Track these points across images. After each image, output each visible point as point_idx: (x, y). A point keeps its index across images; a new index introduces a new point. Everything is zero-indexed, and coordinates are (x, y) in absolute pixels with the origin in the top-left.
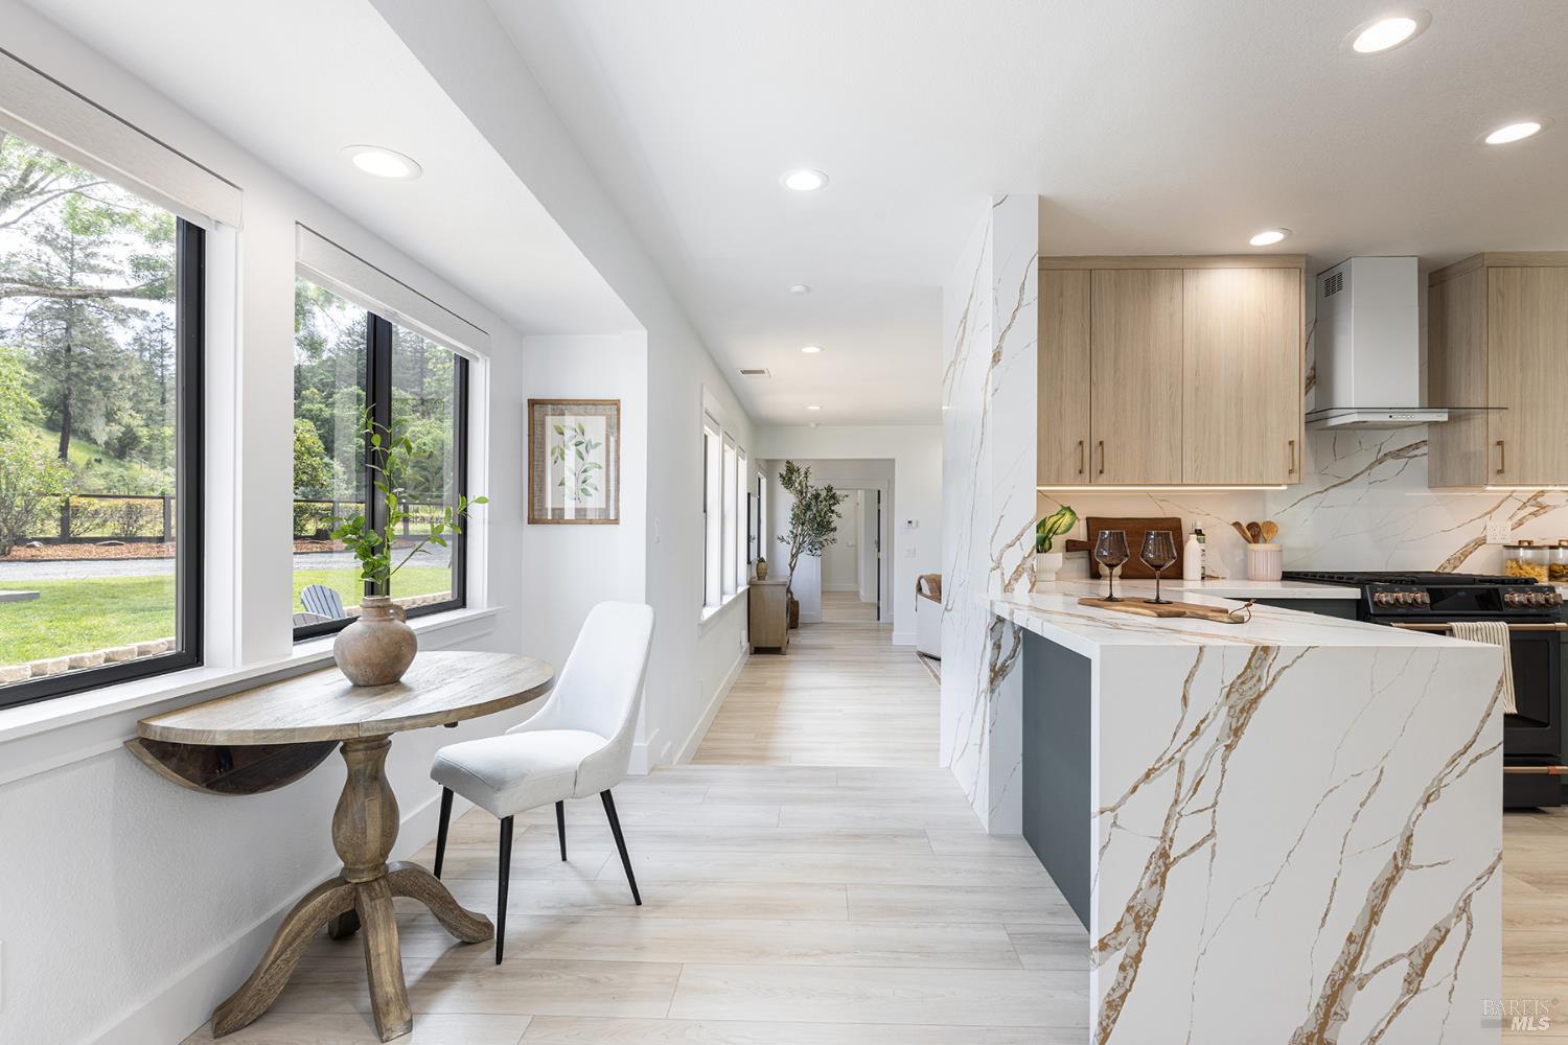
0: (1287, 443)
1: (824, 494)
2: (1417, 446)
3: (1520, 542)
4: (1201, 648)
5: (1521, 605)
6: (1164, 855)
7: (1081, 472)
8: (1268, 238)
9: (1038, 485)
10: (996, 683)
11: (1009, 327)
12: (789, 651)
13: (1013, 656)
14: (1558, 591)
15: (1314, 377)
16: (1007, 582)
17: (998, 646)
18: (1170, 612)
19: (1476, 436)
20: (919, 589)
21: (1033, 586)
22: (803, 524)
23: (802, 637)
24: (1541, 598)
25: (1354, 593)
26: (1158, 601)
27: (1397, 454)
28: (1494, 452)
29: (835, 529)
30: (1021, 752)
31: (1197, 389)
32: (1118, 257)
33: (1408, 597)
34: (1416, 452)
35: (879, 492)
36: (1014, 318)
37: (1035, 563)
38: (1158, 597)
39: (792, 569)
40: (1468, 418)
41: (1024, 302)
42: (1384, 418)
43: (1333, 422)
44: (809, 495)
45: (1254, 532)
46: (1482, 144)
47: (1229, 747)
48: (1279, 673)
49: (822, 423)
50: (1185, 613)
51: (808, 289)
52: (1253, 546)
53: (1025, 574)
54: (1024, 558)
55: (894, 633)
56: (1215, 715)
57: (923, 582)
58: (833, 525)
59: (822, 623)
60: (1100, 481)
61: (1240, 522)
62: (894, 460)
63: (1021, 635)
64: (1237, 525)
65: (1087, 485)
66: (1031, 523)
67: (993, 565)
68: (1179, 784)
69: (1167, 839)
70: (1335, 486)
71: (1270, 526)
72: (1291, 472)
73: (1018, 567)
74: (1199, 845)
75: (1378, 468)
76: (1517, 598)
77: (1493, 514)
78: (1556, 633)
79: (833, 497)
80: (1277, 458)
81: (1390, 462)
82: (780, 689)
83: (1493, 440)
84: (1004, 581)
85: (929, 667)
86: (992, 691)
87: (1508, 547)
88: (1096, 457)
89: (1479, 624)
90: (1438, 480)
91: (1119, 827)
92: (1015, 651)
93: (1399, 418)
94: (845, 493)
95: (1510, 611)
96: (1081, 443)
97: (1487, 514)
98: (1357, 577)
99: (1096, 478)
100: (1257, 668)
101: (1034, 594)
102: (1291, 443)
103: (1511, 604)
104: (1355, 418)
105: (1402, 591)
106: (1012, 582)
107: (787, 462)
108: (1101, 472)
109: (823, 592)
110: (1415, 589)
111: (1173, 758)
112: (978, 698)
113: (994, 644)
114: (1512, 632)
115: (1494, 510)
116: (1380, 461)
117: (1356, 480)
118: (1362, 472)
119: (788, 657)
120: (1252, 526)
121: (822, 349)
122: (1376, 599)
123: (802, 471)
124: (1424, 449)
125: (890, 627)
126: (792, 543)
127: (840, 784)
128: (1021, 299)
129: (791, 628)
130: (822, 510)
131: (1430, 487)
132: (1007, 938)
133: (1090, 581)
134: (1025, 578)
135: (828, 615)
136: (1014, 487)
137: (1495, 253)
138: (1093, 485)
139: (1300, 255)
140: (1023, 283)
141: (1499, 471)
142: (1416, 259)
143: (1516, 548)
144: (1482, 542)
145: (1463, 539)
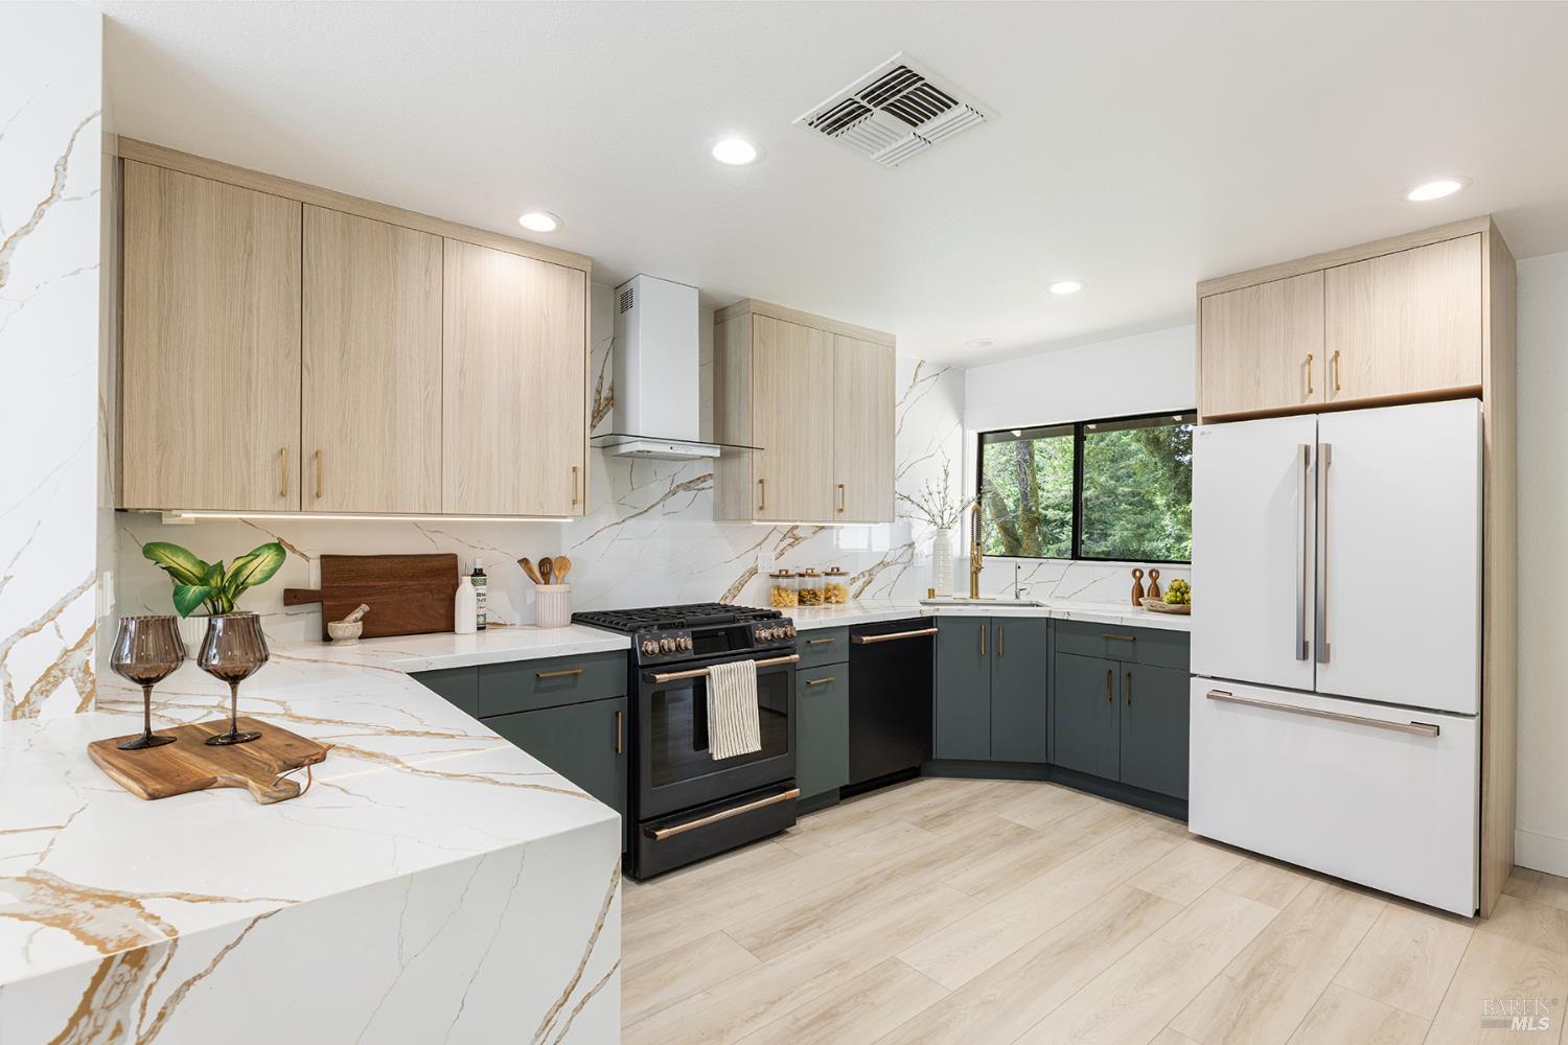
0: (571, 470)
2: (702, 479)
3: (780, 571)
7: (283, 493)
8: (538, 224)
14: (796, 622)
15: (612, 398)
16: (19, 699)
19: (745, 473)
24: (780, 632)
25: (626, 641)
27: (687, 486)
28: (757, 488)
32: (348, 197)
33: (673, 642)
34: (704, 485)
40: (737, 455)
41: (64, 197)
42: (664, 449)
43: (624, 449)
45: (546, 570)
48: (178, 996)
52: (543, 588)
53: (68, 682)
54: (66, 651)
60: (318, 505)
61: (529, 559)
64: (524, 562)
65: (301, 513)
70: (632, 517)
71: (564, 562)
72: (574, 502)
73: (50, 669)
75: (671, 499)
76: (765, 634)
77: (763, 545)
78: (793, 664)
80: (559, 487)
81: (681, 493)
83: (756, 480)
84: (10, 697)
87: (773, 576)
88: (311, 471)
89: (733, 665)
90: (720, 513)
93: (680, 450)
95: (758, 648)
96: (282, 452)
97: (758, 545)
99: (311, 503)
100: (108, 1008)
102: (574, 469)
103: (760, 640)
104: (639, 447)
105: (668, 636)
106: (33, 698)
108: (318, 495)
110: (681, 633)
114: (758, 668)
115: (763, 542)
116: (673, 493)
117: (651, 511)
118: (657, 503)
120: (545, 563)
122: (643, 649)
124: (710, 483)
128: (59, 185)
131: (715, 520)
134: (68, 686)
137: (757, 301)
138: (307, 513)
139: (585, 257)
140: (65, 158)
141: (761, 508)
142: (697, 291)
143: (777, 577)
144: (754, 572)
145: (740, 569)
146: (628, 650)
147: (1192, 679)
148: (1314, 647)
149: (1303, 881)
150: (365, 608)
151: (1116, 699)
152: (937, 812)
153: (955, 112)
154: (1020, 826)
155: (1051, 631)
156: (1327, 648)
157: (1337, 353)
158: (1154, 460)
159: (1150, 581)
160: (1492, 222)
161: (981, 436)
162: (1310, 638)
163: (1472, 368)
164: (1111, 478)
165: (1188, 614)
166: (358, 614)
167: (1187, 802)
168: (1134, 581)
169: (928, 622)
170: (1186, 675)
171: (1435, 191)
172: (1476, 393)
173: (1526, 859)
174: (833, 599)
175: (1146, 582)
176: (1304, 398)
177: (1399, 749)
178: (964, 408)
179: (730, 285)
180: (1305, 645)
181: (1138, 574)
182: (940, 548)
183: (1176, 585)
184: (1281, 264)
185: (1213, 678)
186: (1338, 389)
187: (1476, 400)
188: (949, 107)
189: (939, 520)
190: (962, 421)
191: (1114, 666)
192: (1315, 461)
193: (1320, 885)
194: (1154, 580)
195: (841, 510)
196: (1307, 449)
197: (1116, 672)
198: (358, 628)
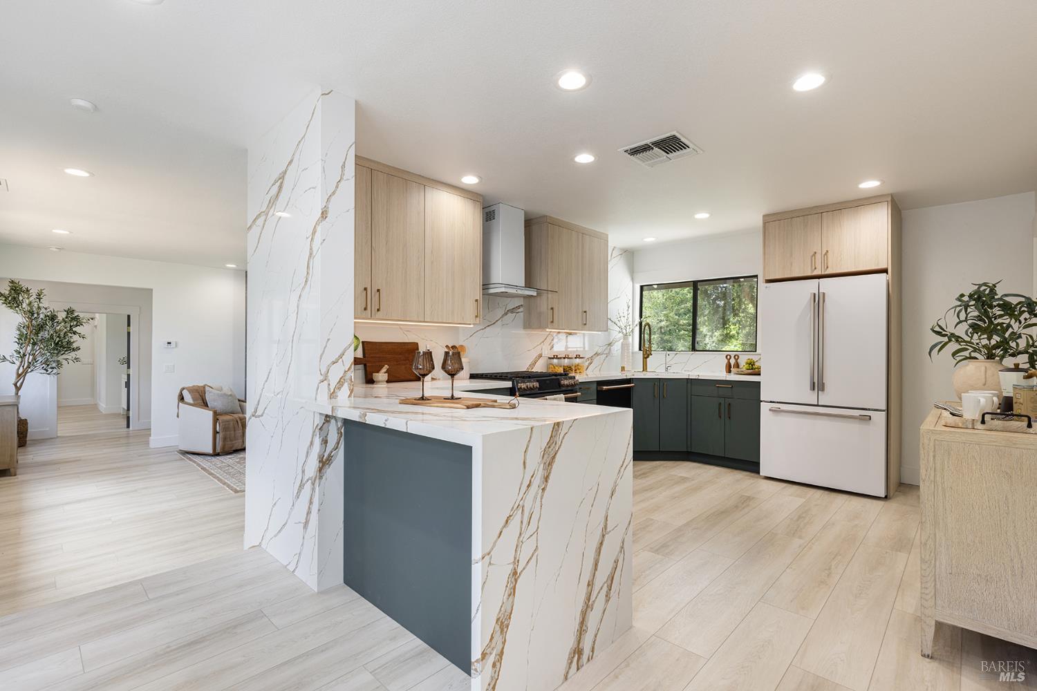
0: (475, 300)
1: (61, 316)
2: (519, 307)
3: (553, 356)
4: (532, 429)
5: (567, 386)
6: (515, 573)
7: (365, 309)
8: (470, 180)
9: (355, 318)
10: (323, 471)
11: (334, 193)
12: (18, 471)
13: (336, 448)
14: (577, 378)
16: (332, 391)
17: (325, 442)
18: (473, 404)
19: (543, 305)
20: (181, 398)
21: (351, 393)
22: (34, 344)
23: (33, 455)
24: (572, 382)
25: (508, 384)
26: (452, 397)
27: (512, 311)
28: (550, 312)
29: (78, 349)
30: (343, 520)
31: (432, 262)
33: (530, 385)
34: (519, 310)
35: (129, 316)
36: (337, 187)
37: (353, 375)
38: (453, 395)
39: (18, 389)
40: (541, 295)
41: (345, 178)
42: (513, 291)
43: (492, 291)
44: (42, 316)
46: (573, 160)
47: (543, 489)
48: (563, 438)
49: (64, 249)
50: (480, 404)
51: (96, 108)
53: (346, 384)
54: (345, 372)
55: (151, 438)
56: (538, 470)
57: (185, 393)
58: (75, 345)
59: (58, 437)
60: (377, 316)
62: (152, 290)
63: (343, 431)
65: (369, 319)
66: (350, 345)
67: (322, 378)
68: (522, 522)
69: (516, 561)
70: (489, 326)
71: (463, 348)
72: (477, 317)
73: (341, 378)
74: (531, 558)
75: (505, 317)
77: (544, 343)
78: (577, 398)
79: (76, 319)
80: (470, 308)
81: (510, 314)
82: (19, 513)
83: (550, 307)
84: (329, 390)
85: (195, 462)
86: (321, 478)
87: (550, 358)
88: (375, 299)
89: (555, 396)
90: (528, 325)
91: (493, 564)
92: (338, 443)
93: (516, 291)
94: (88, 316)
95: (564, 389)
96: (365, 289)
97: (542, 342)
98: (509, 376)
99: (375, 314)
100: (555, 437)
101: (352, 398)
102: (477, 300)
103: (563, 386)
104: (503, 290)
105: (528, 382)
106: (336, 391)
107: (12, 282)
108: (378, 310)
109: (59, 407)
110: (532, 381)
111: (519, 505)
112: (301, 486)
113: (322, 441)
114: (566, 399)
115: (544, 341)
116: (506, 314)
117: (497, 323)
118: (499, 319)
119: (20, 478)
121: (92, 175)
122: (519, 386)
123: (34, 292)
124: (521, 309)
125: (147, 432)
126: (18, 363)
127: (151, 596)
128: (342, 174)
129: (19, 447)
130: (60, 330)
131: (524, 328)
132: (373, 677)
133: (364, 386)
134: (346, 386)
135: (64, 429)
136: (338, 317)
137: (550, 217)
138: (374, 319)
139: (480, 195)
140: (344, 163)
141: (552, 322)
142: (523, 212)
143: (553, 358)
144: (540, 356)
145: (534, 355)
146: (510, 388)
147: (761, 403)
148: (818, 385)
149: (812, 491)
150: (386, 367)
151: (723, 416)
152: (642, 472)
153: (688, 150)
154: (681, 477)
155: (689, 385)
156: (823, 384)
157: (827, 251)
158: (704, 303)
159: (734, 361)
160: (892, 196)
161: (642, 287)
162: (816, 381)
163: (884, 261)
164: (676, 315)
165: (760, 375)
166: (384, 370)
167: (759, 463)
168: (726, 361)
169: (629, 381)
170: (759, 401)
171: (870, 185)
172: (885, 271)
173: (906, 480)
174: (578, 371)
175: (732, 361)
176: (812, 271)
177: (855, 427)
178: (633, 272)
179: (539, 209)
180: (814, 383)
181: (728, 357)
182: (625, 346)
183: (749, 361)
184: (801, 209)
185: (771, 402)
186: (827, 267)
187: (885, 274)
188: (685, 148)
189: (624, 331)
190: (633, 279)
191: (722, 401)
192: (818, 301)
193: (820, 492)
194: (736, 360)
195: (585, 324)
196: (815, 294)
197: (723, 402)
198: (385, 377)
